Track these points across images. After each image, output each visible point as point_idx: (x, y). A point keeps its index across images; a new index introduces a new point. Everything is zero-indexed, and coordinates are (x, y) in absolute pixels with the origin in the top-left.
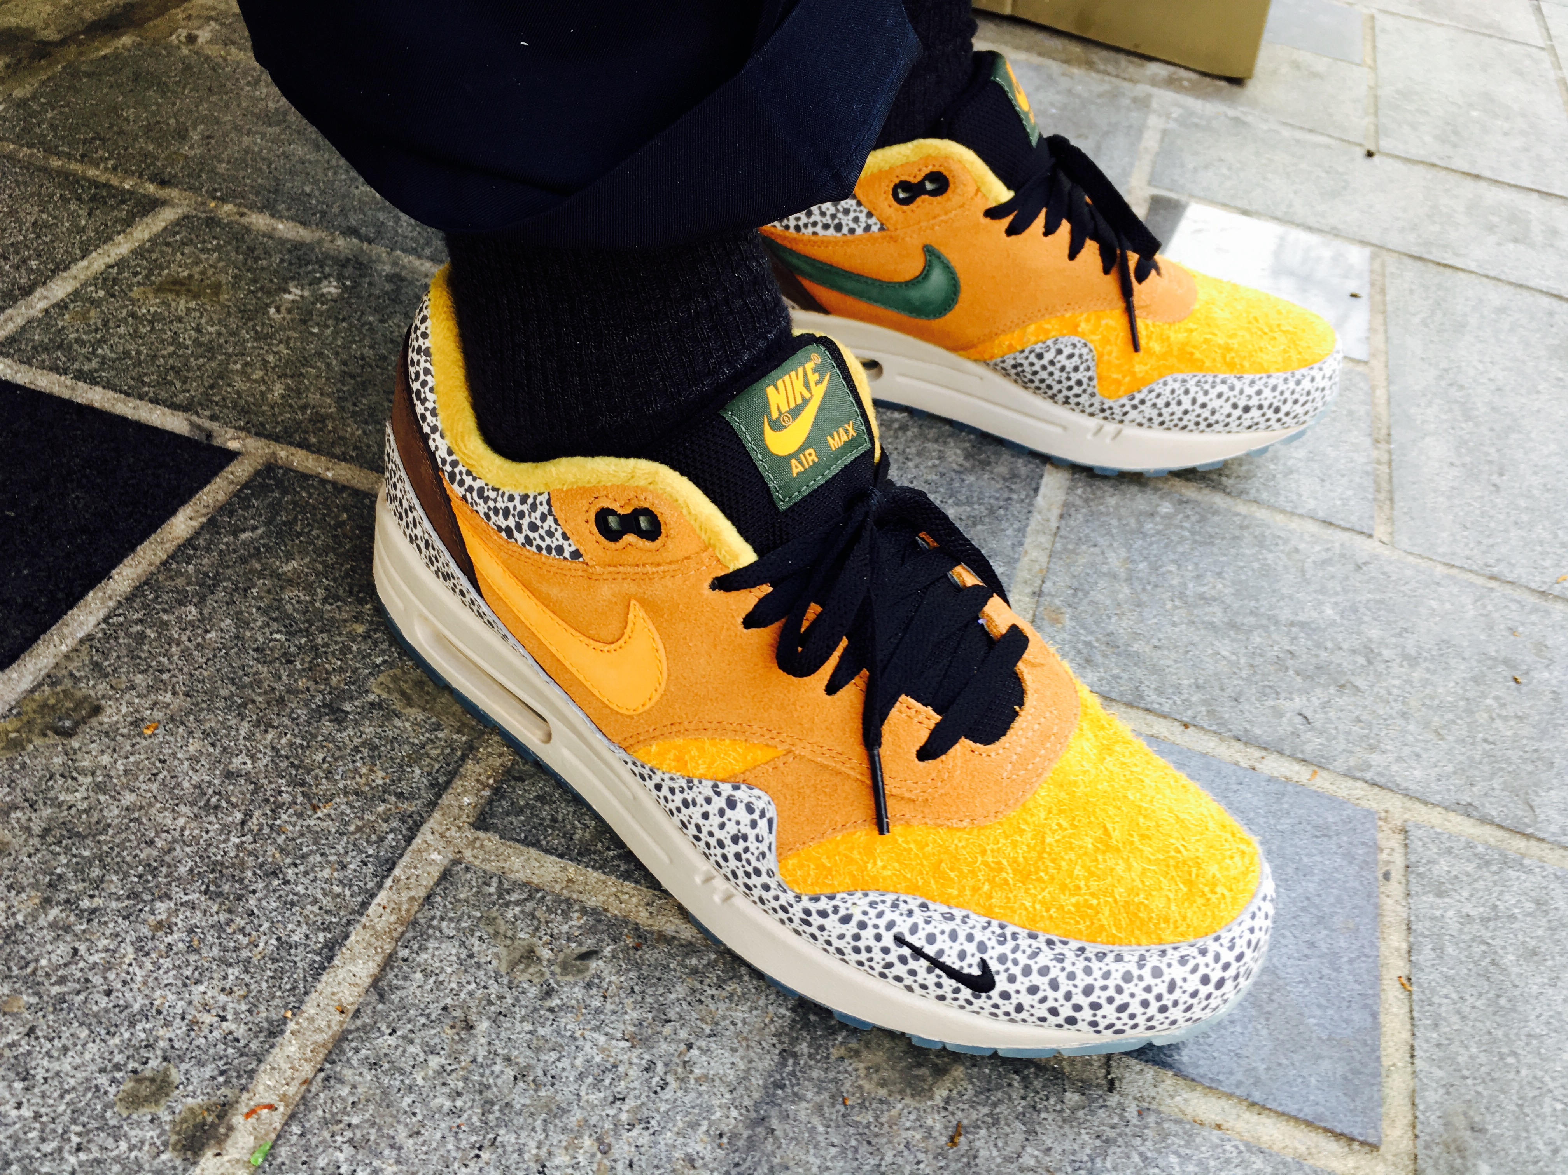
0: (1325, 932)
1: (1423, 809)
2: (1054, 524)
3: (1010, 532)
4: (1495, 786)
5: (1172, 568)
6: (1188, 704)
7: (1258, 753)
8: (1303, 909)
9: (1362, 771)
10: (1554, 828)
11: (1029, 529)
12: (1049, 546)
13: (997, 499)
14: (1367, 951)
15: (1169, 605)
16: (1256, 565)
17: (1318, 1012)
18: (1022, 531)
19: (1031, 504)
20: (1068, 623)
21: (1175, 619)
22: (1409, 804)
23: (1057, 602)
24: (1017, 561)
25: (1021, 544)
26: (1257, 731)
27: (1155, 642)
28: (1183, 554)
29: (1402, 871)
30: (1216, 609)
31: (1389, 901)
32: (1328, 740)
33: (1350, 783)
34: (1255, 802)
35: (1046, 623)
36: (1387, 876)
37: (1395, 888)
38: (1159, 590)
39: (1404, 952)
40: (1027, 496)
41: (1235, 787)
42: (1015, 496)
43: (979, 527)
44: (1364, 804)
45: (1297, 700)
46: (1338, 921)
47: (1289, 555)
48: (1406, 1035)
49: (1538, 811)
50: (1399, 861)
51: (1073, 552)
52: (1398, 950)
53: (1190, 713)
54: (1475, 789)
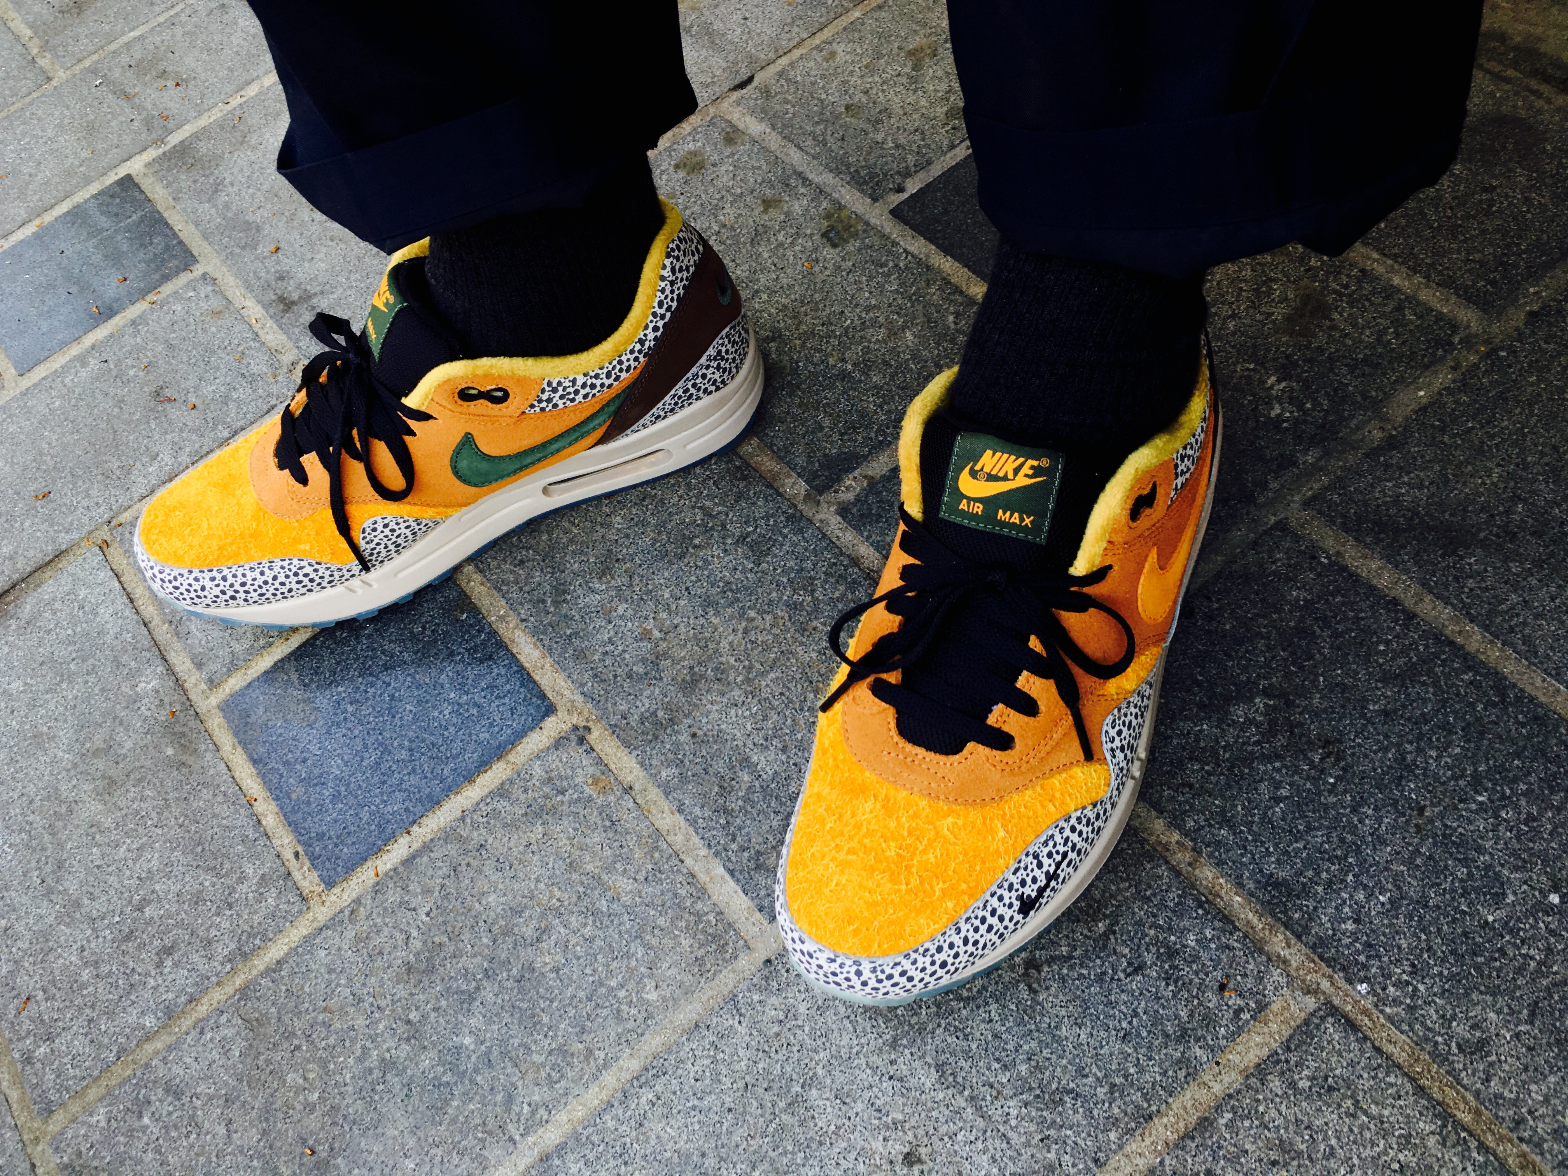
0: (304, 775)
1: (305, 932)
2: (689, 861)
3: (697, 811)
4: (273, 1010)
5: (587, 931)
6: (475, 826)
7: (416, 846)
8: (321, 776)
9: (352, 912)
10: (223, 1019)
11: (691, 830)
12: (670, 839)
13: (740, 829)
14: (278, 792)
15: (558, 894)
16: (546, 1019)
17: (279, 731)
18: (693, 823)
19: (717, 854)
20: (589, 791)
21: (542, 886)
22: (316, 925)
23: (612, 798)
24: (667, 794)
25: (680, 811)
26: (425, 859)
27: (534, 848)
28: (595, 956)
29: (291, 869)
30: (529, 932)
31: (287, 841)
32: (385, 909)
33: (354, 895)
34: (389, 808)
35: (599, 774)
36: (297, 855)
37: (288, 854)
38: (574, 899)
39: (262, 818)
40: (729, 860)
41: (407, 804)
42: (734, 846)
43: (716, 789)
44: (336, 890)
45: (424, 917)
46: (300, 790)
47: (539, 1067)
48: (237, 775)
49: (240, 1021)
50: (297, 875)
51: (651, 853)
52: (266, 816)
53: (468, 820)
54: (284, 988)
